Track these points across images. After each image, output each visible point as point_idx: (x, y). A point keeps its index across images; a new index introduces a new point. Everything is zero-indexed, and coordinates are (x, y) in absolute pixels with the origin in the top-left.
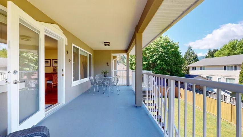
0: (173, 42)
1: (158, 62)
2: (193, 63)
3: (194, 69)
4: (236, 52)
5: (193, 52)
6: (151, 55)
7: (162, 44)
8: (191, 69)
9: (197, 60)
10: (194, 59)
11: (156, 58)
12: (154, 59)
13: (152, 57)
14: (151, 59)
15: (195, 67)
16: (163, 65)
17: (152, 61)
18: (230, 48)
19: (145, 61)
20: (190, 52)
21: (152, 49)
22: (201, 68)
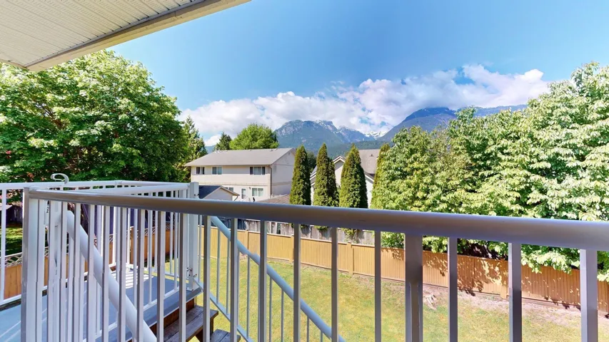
0: (162, 92)
1: (116, 147)
2: (196, 158)
3: (201, 171)
4: (257, 144)
5: (197, 133)
6: (75, 113)
7: (128, 84)
8: (194, 171)
9: (204, 153)
10: (198, 149)
11: (106, 132)
12: (94, 132)
13: (80, 123)
14: (82, 132)
15: (203, 168)
16: (132, 157)
17: (84, 139)
18: (250, 136)
19: (36, 137)
20: (190, 132)
21: (83, 93)
22: (215, 170)
